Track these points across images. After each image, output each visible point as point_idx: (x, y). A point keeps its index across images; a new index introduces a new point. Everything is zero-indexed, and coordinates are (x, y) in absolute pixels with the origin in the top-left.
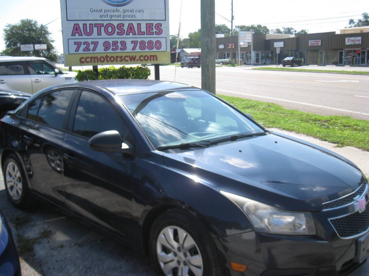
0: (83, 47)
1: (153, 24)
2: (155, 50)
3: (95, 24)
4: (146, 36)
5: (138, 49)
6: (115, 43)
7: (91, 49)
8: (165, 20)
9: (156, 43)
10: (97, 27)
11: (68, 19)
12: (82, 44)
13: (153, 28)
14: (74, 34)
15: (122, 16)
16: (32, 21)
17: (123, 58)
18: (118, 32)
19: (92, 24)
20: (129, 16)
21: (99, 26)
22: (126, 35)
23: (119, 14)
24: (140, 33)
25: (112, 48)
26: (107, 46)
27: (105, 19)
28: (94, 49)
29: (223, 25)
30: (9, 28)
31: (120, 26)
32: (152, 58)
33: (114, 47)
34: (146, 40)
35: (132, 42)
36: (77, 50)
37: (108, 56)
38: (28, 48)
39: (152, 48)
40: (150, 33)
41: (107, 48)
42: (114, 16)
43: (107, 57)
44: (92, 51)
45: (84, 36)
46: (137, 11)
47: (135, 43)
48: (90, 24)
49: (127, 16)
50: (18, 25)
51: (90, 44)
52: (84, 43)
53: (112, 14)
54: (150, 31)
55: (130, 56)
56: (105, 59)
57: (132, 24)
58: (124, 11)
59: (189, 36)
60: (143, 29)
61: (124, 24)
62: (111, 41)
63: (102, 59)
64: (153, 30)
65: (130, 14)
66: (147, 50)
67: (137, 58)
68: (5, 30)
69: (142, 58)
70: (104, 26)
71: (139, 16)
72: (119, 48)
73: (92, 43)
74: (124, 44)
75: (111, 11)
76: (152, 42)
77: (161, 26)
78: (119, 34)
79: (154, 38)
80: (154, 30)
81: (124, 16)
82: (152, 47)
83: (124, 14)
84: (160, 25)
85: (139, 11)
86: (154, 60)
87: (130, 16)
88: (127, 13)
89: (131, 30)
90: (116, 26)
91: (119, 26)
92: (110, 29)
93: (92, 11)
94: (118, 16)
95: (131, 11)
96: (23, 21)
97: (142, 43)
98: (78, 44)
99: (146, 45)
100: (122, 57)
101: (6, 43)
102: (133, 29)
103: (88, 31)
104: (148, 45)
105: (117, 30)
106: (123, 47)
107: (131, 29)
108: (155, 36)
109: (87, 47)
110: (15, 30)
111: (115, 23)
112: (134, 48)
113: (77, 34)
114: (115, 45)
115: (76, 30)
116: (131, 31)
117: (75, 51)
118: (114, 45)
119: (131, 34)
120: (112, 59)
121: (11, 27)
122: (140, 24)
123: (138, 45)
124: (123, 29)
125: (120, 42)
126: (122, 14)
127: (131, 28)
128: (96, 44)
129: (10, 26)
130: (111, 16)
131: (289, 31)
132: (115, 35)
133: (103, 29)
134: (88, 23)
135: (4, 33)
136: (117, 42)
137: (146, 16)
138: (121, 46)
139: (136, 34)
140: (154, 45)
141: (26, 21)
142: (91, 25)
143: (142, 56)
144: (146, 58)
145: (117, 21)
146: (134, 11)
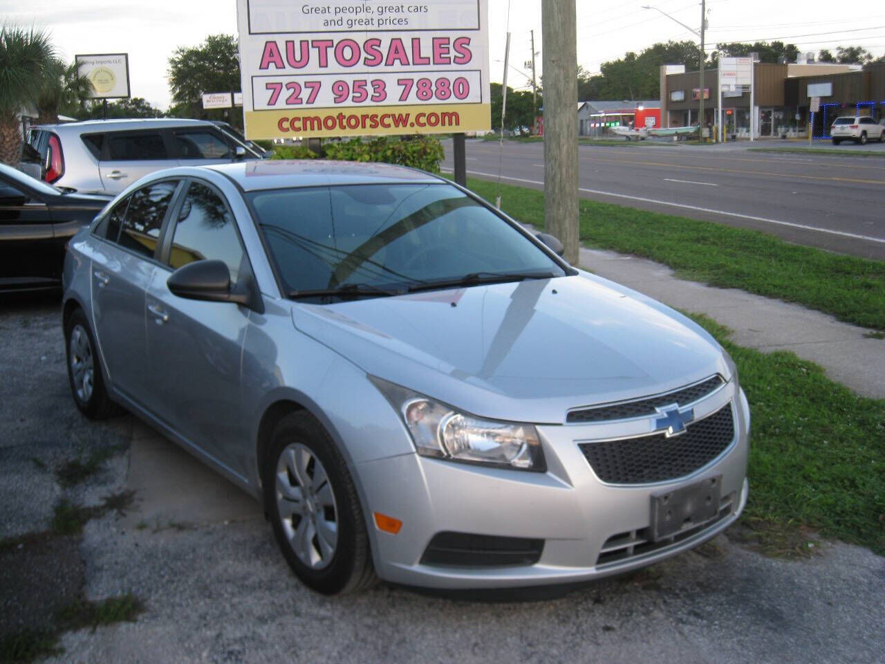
0: (285, 94)
1: (449, 39)
2: (453, 99)
3: (312, 41)
4: (432, 67)
5: (413, 98)
6: (360, 85)
7: (305, 101)
8: (479, 29)
9: (457, 85)
10: (319, 47)
11: (252, 32)
12: (284, 88)
13: (448, 48)
14: (265, 65)
15: (375, 22)
16: (233, 39)
17: (378, 119)
18: (365, 58)
19: (308, 41)
20: (392, 22)
21: (323, 45)
22: (386, 65)
23: (369, 16)
24: (419, 60)
25: (353, 97)
26: (340, 91)
27: (337, 28)
28: (311, 99)
29: (687, 44)
30: (180, 57)
31: (372, 45)
32: (447, 118)
33: (358, 95)
34: (433, 77)
35: (400, 82)
36: (272, 101)
37: (343, 114)
38: (220, 101)
39: (445, 97)
40: (442, 61)
41: (341, 96)
42: (357, 22)
43: (341, 117)
44: (307, 103)
45: (289, 69)
46: (411, 9)
47: (406, 84)
48: (301, 42)
49: (388, 21)
50: (200, 50)
51: (303, 86)
52: (289, 86)
53: (353, 16)
54: (442, 56)
55: (394, 116)
56: (338, 121)
57: (400, 39)
58: (380, 9)
59: (603, 70)
60: (427, 51)
61: (381, 41)
62: (349, 80)
63: (330, 123)
64: (449, 53)
65: (393, 15)
66: (434, 100)
67: (412, 119)
68: (172, 61)
69: (423, 120)
70: (335, 45)
71: (415, 21)
72: (370, 97)
73: (307, 84)
74: (380, 86)
75: (351, 10)
76: (445, 81)
77: (468, 45)
78: (370, 63)
79: (451, 73)
80: (453, 53)
81: (381, 22)
82: (448, 94)
83: (380, 17)
84: (467, 41)
85: (417, 9)
86: (450, 124)
87: (396, 22)
88: (387, 15)
89: (398, 53)
90: (361, 46)
91: (369, 46)
92: (348, 53)
93: (307, 12)
94: (368, 22)
95: (398, 10)
96: (212, 41)
97: (424, 83)
98: (275, 88)
99: (434, 88)
100: (377, 116)
101: (174, 90)
102: (402, 51)
103: (298, 57)
104: (437, 89)
105: (364, 55)
106: (377, 95)
107: (396, 51)
108: (453, 66)
109: (295, 96)
110: (195, 62)
111: (360, 39)
112: (404, 97)
113: (272, 65)
114: (361, 90)
115: (270, 56)
116: (397, 56)
117: (269, 104)
118: (356, 89)
119: (397, 62)
120: (353, 122)
121: (185, 54)
122: (419, 39)
123: (414, 89)
124: (379, 51)
125: (372, 82)
126: (376, 16)
127: (396, 49)
128: (315, 87)
129: (183, 51)
130: (350, 22)
131: (852, 55)
132: (360, 66)
133: (331, 51)
134: (297, 39)
135: (170, 67)
136: (364, 83)
137: (433, 19)
138: (374, 92)
139: (409, 64)
140: (451, 88)
141: (218, 39)
142: (304, 45)
143: (423, 115)
144: (433, 119)
145: (365, 33)
146: (405, 9)
